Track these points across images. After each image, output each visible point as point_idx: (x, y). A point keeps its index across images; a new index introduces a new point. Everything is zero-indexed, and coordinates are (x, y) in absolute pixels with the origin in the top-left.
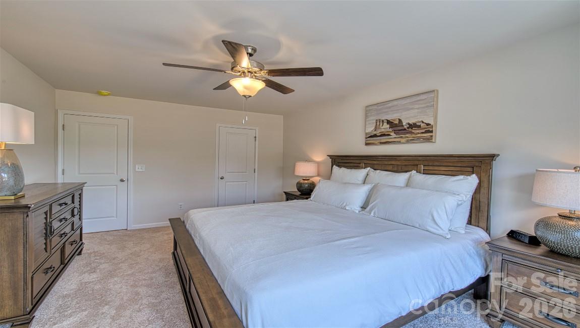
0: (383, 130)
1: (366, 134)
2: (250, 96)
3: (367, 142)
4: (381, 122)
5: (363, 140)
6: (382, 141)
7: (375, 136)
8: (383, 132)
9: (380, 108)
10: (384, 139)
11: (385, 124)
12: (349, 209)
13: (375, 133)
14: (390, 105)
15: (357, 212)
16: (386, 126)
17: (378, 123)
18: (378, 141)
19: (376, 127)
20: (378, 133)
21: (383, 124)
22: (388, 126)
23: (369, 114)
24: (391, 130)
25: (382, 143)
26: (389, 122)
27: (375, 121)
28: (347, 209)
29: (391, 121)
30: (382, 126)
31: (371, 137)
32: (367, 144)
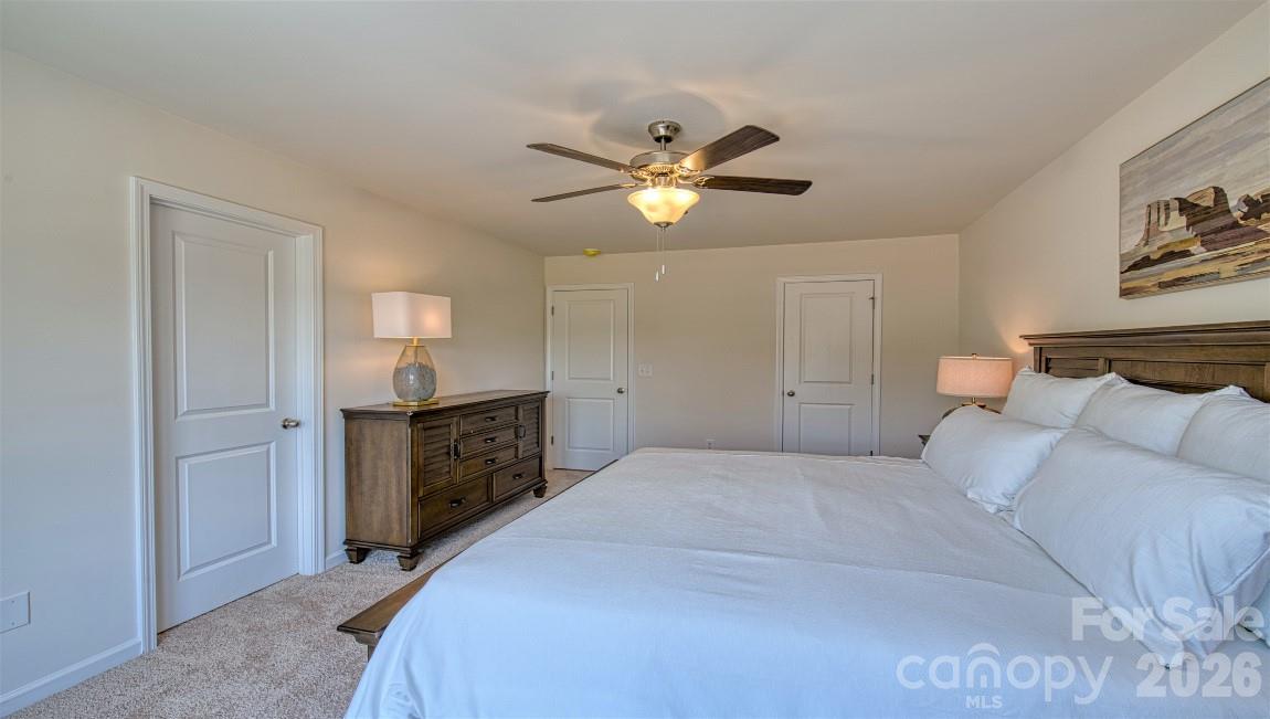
0: (1168, 239)
1: (1123, 257)
2: (668, 224)
3: (1125, 286)
4: (1162, 210)
5: (1114, 282)
6: (1167, 278)
7: (1146, 262)
8: (1166, 246)
9: (1156, 160)
10: (1171, 270)
11: (1175, 214)
12: (976, 497)
13: (1146, 250)
14: (1187, 141)
15: (992, 509)
16: (1178, 221)
17: (1154, 217)
18: (1155, 280)
19: (1148, 231)
20: (1153, 250)
21: (1167, 217)
22: (1183, 221)
23: (1131, 188)
24: (1190, 234)
25: (1165, 286)
26: (1185, 206)
27: (1144, 211)
28: (969, 496)
29: (1190, 200)
30: (1166, 224)
31: (1135, 267)
32: (1125, 293)
